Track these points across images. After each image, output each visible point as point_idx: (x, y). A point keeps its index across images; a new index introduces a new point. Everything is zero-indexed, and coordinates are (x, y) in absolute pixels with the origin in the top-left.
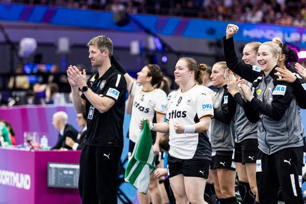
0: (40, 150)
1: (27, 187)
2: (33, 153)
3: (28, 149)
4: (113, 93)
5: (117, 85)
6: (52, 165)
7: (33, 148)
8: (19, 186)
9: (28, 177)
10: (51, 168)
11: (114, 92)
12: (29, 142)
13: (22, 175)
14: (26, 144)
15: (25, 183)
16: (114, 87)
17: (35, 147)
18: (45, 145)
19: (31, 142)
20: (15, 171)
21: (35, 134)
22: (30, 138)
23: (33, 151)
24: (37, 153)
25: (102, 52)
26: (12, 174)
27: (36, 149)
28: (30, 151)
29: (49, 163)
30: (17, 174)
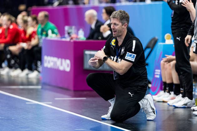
0: (77, 40)
1: (68, 69)
2: (72, 42)
3: (68, 39)
4: (130, 57)
5: (133, 50)
6: (87, 52)
7: (72, 39)
8: (61, 68)
9: (68, 62)
10: (86, 55)
11: (131, 55)
12: (69, 33)
13: (63, 60)
14: (66, 35)
15: (66, 66)
16: (131, 52)
17: (74, 38)
18: (81, 36)
19: (71, 34)
20: (58, 57)
21: (73, 27)
22: (70, 31)
23: (72, 41)
24: (75, 43)
25: (122, 25)
26: (55, 59)
27: (74, 39)
28: (70, 42)
29: (85, 50)
30: (60, 60)
